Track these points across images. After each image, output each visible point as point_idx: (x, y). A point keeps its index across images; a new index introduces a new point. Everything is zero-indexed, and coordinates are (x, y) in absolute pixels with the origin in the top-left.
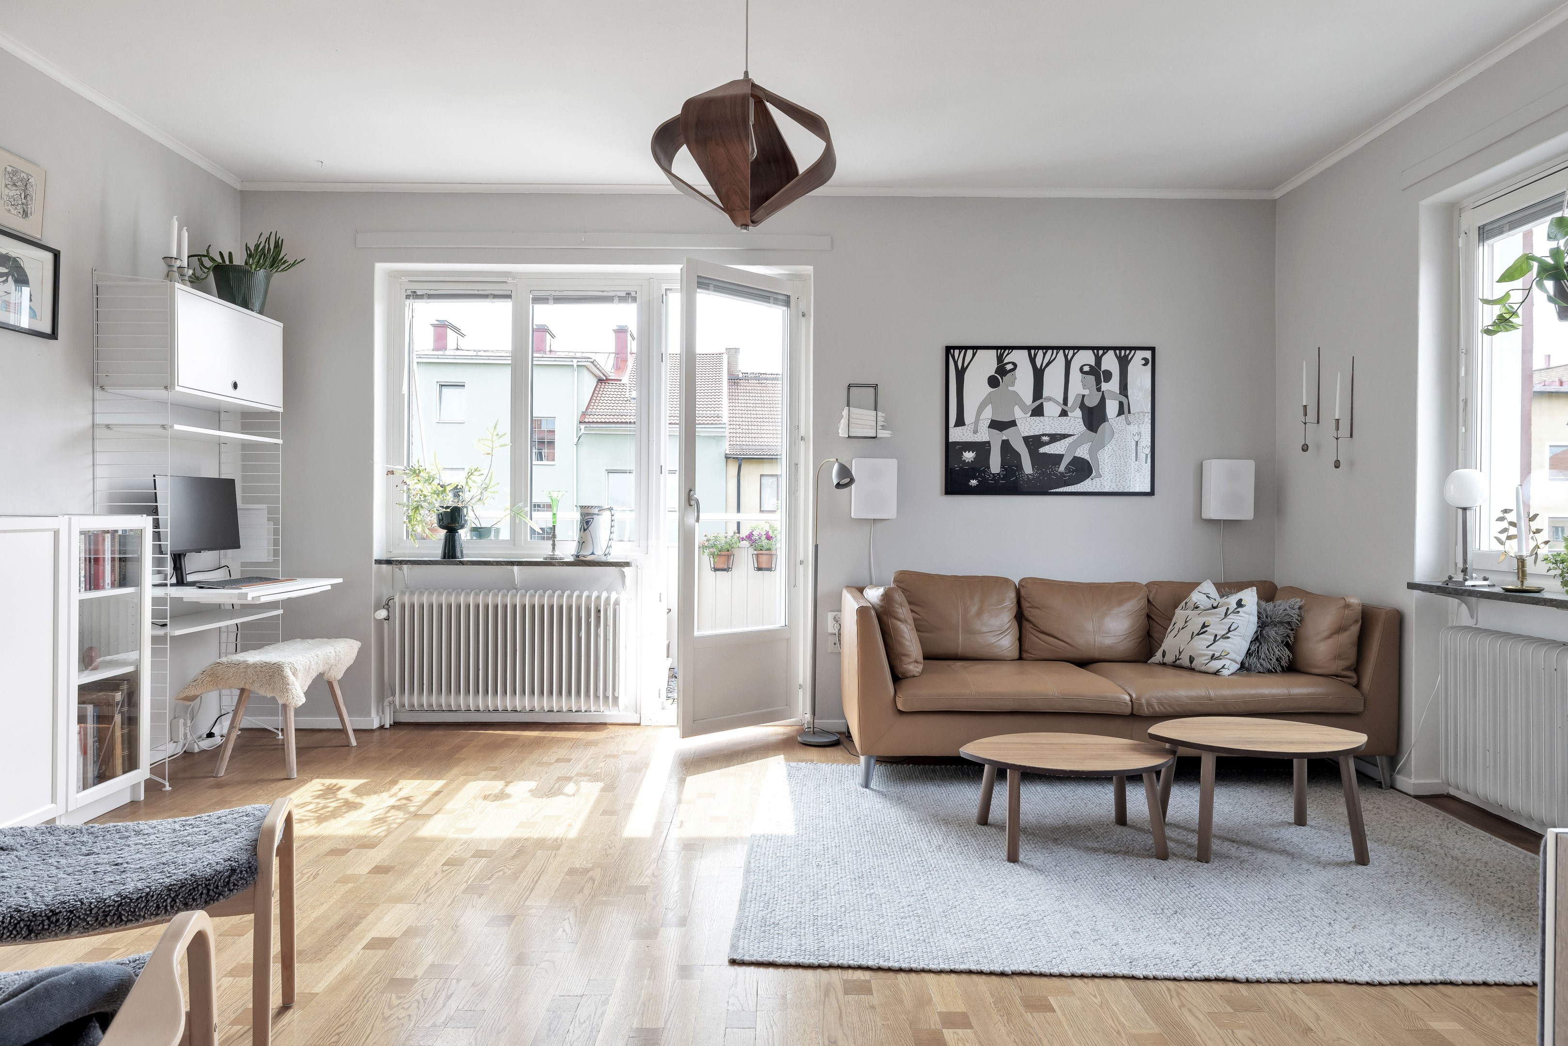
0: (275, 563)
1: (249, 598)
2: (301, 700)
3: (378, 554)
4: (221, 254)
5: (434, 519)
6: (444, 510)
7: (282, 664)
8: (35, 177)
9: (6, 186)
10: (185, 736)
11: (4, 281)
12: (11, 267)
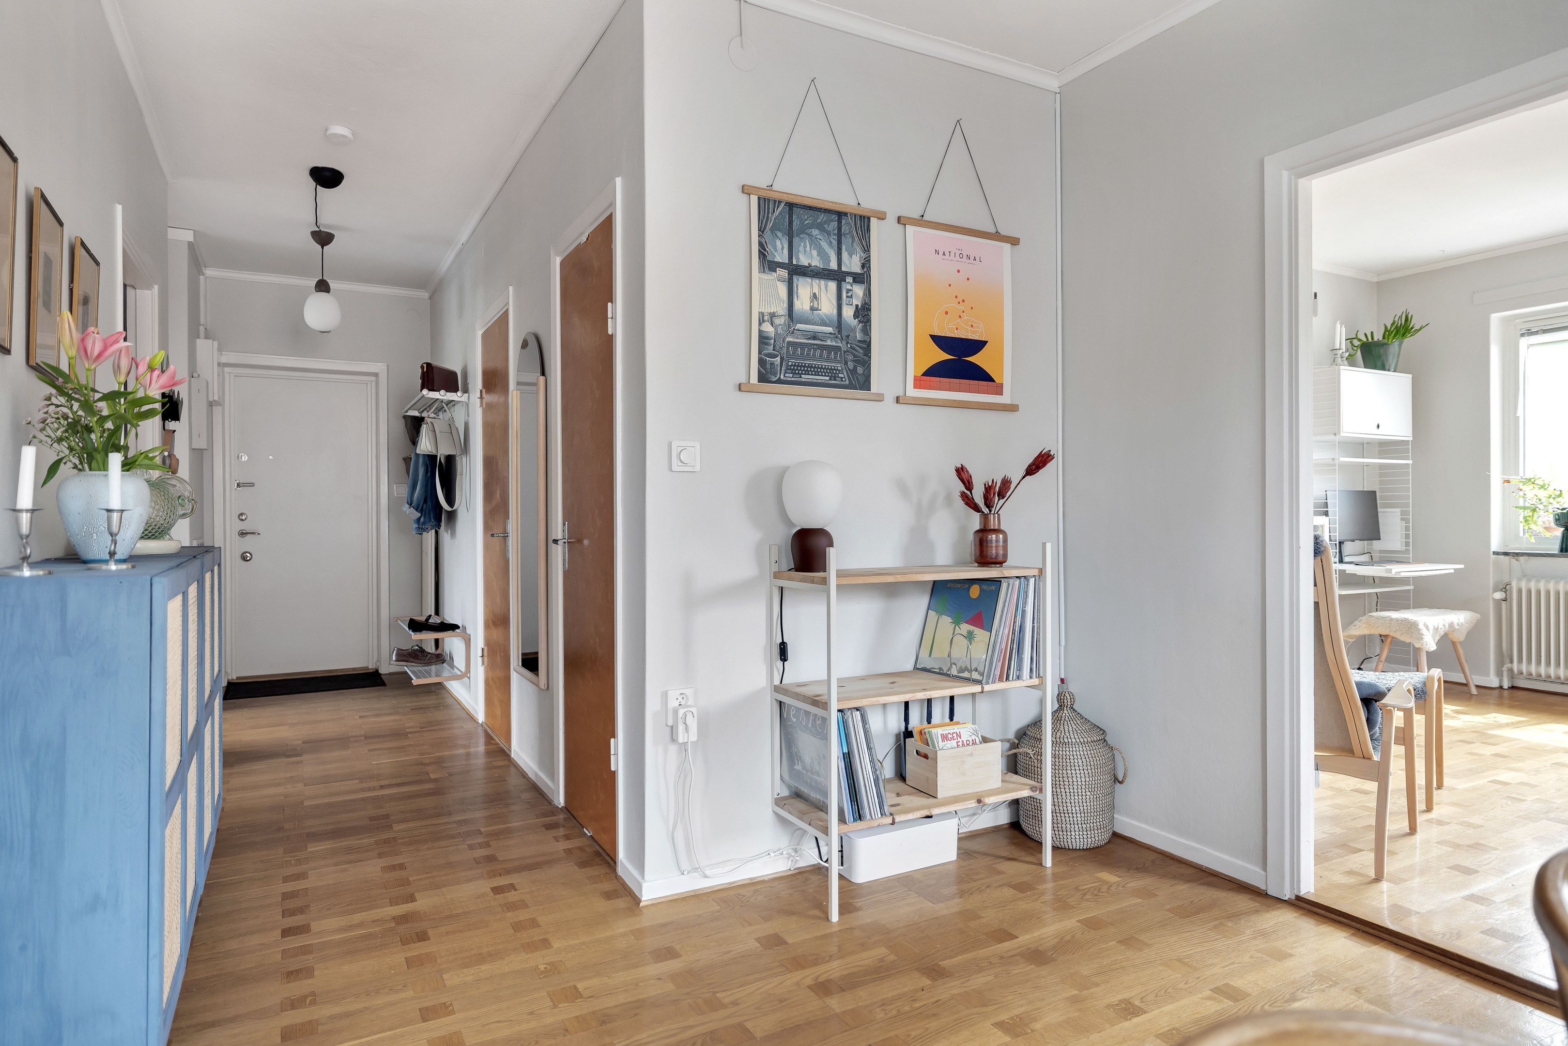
0: (1407, 551)
1: (1393, 572)
2: (1432, 647)
3: (1495, 546)
4: (1366, 335)
5: (1551, 518)
6: (1560, 511)
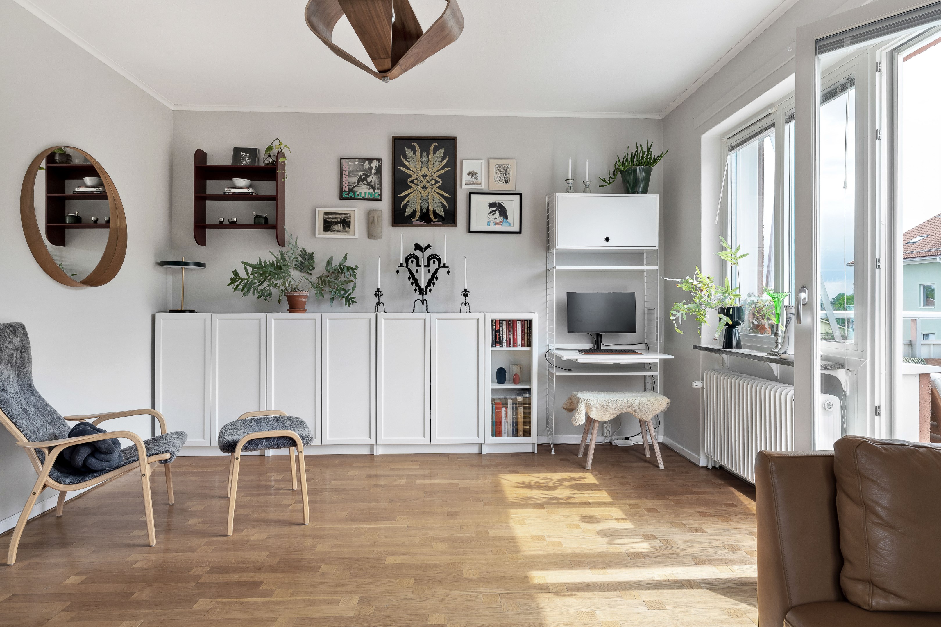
7: (581, 399)
8: (511, 164)
9: (496, 173)
10: (607, 434)
11: (494, 214)
12: (497, 207)
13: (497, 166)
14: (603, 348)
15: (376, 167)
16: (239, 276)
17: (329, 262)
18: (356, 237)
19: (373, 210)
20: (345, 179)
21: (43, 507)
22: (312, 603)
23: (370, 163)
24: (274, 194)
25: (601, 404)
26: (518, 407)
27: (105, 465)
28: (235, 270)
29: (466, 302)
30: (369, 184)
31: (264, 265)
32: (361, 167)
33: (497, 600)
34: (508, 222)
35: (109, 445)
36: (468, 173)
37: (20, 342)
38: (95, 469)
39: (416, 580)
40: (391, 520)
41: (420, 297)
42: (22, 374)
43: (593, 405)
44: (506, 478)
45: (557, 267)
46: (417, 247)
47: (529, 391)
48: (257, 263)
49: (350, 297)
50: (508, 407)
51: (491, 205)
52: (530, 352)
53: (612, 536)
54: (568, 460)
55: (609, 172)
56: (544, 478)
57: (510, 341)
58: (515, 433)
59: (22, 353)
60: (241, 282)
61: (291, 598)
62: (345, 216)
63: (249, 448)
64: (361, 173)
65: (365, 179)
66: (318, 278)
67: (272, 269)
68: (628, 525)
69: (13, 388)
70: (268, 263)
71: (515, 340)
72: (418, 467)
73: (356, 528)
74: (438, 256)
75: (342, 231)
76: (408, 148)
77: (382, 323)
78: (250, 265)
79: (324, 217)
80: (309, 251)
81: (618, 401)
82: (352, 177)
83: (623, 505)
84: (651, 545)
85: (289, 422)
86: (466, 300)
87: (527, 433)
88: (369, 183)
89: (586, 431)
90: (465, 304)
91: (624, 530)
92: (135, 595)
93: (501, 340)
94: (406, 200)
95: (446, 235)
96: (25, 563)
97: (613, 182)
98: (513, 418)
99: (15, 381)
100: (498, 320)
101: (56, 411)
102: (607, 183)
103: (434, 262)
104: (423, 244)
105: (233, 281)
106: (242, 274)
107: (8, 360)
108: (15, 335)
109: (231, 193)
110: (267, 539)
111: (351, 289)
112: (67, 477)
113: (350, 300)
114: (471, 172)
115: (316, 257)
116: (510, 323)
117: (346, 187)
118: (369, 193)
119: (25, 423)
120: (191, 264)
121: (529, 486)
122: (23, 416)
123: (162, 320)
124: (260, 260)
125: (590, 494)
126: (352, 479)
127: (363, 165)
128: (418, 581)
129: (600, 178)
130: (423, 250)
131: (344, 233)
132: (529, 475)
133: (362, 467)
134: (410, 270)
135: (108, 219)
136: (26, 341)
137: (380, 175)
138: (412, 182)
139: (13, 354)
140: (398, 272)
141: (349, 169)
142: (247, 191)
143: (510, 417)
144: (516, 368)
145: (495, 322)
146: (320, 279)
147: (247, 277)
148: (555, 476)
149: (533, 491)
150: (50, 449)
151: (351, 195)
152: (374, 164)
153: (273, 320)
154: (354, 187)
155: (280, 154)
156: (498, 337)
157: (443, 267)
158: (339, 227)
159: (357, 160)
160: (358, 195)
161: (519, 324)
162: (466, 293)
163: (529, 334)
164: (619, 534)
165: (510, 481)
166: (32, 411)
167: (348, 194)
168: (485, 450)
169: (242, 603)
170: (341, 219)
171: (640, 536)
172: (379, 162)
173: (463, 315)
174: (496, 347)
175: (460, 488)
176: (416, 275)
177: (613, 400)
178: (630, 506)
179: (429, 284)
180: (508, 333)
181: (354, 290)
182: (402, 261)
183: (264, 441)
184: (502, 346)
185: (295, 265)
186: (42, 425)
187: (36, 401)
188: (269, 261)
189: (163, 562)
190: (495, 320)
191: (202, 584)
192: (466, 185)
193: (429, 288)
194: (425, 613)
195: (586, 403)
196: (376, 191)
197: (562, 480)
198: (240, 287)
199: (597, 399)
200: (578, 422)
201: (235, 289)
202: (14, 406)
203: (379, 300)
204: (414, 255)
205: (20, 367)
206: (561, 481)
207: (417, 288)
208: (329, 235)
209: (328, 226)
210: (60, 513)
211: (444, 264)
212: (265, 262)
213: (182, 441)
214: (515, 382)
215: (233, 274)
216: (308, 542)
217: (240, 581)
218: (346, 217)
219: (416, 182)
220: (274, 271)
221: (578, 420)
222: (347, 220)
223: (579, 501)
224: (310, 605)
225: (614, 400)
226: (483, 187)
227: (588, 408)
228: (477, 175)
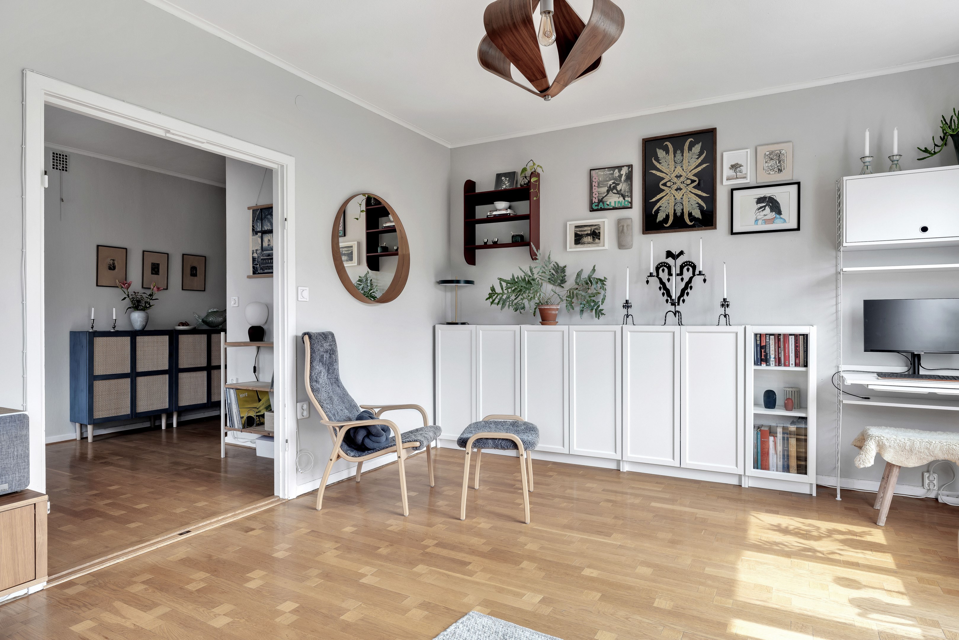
7: (870, 436)
8: (786, 149)
9: (766, 162)
10: (929, 487)
11: (763, 210)
12: (768, 201)
13: (768, 153)
14: (922, 372)
15: (626, 173)
16: (495, 291)
17: (579, 275)
18: (605, 249)
19: (623, 219)
20: (595, 190)
21: (349, 473)
22: (501, 590)
23: (620, 171)
24: (527, 212)
25: (902, 445)
26: (790, 438)
27: (375, 445)
28: (493, 286)
29: (725, 313)
30: (619, 193)
31: (516, 280)
32: (610, 176)
33: (677, 637)
34: (781, 218)
35: (378, 430)
36: (730, 166)
37: (329, 346)
38: (369, 447)
39: (603, 595)
40: (607, 536)
41: (672, 308)
42: (331, 370)
43: (888, 444)
44: (759, 517)
45: (844, 269)
46: (669, 254)
47: (805, 419)
48: (511, 278)
49: (599, 309)
50: (777, 437)
51: (760, 200)
52: (806, 374)
53: (869, 609)
54: (856, 510)
55: (933, 139)
56: (810, 525)
57: (779, 359)
58: (786, 469)
59: (330, 355)
60: (497, 297)
61: (487, 582)
62: (595, 227)
63: (477, 446)
64: (611, 182)
65: (615, 188)
66: (567, 291)
67: (524, 284)
68: (904, 602)
69: (324, 381)
70: (520, 279)
71: (787, 358)
72: (660, 489)
73: (569, 536)
74: (692, 263)
75: (592, 243)
76: (660, 148)
77: (628, 336)
78: (505, 281)
79: (575, 230)
80: (561, 265)
81: (930, 443)
82: (601, 187)
83: (909, 577)
84: (925, 633)
85: (523, 427)
86: (725, 311)
87: (802, 469)
88: (619, 191)
89: (885, 478)
90: (725, 316)
91: (893, 606)
92: (380, 550)
93: (768, 357)
94: (658, 205)
95: (701, 240)
96: (326, 510)
97: (939, 151)
98: (784, 450)
99: (326, 376)
100: (763, 334)
101: (353, 400)
102: (930, 153)
103: (688, 270)
104: (676, 251)
105: (491, 296)
106: (498, 290)
107: (320, 360)
108: (326, 341)
109: (493, 216)
110: (490, 529)
111: (601, 301)
112: (352, 451)
113: (599, 313)
114: (734, 165)
115: (568, 272)
116: (779, 337)
117: (595, 198)
118: (619, 202)
119: (329, 407)
120: (462, 282)
121: (785, 531)
122: (328, 401)
123: (440, 331)
124: (513, 276)
125: (866, 555)
126: (588, 490)
127: (613, 174)
128: (604, 597)
129: (918, 148)
130: (675, 257)
131: (594, 245)
132: (791, 519)
133: (602, 480)
134: (660, 280)
135: (397, 248)
136: (334, 346)
137: (630, 182)
138: (665, 184)
139: (323, 355)
140: (647, 282)
141: (599, 179)
142: (506, 213)
143: (780, 448)
144: (790, 392)
145: (759, 337)
146: (568, 292)
147: (502, 292)
148: (825, 525)
149: (785, 537)
150: (341, 427)
151: (601, 205)
152: (624, 171)
153: (526, 332)
154: (603, 197)
155: (534, 174)
156: (763, 354)
157: (698, 275)
158: (589, 239)
159: (607, 169)
160: (608, 205)
161: (792, 340)
162: (725, 303)
163: (805, 351)
164: (882, 609)
165: (762, 521)
166: (335, 399)
167: (598, 206)
168: (746, 483)
169: (448, 576)
170: (591, 230)
171: (913, 619)
172: (629, 169)
173: (723, 328)
174: (761, 365)
175: (696, 518)
176: (668, 285)
177: (921, 441)
178: (921, 580)
179: (682, 294)
180: (777, 349)
181: (603, 302)
182: (652, 270)
183: (490, 441)
184: (769, 365)
185: (549, 279)
186: (341, 410)
187: (340, 391)
188: (521, 277)
189: (407, 530)
190: (760, 334)
191: (427, 553)
192: (727, 181)
193: (682, 298)
194: (596, 628)
195: (878, 441)
196: (626, 199)
197: (834, 532)
198: (497, 301)
199: (895, 437)
200: (863, 464)
201: (492, 303)
202: (323, 393)
203: (628, 312)
204: (666, 263)
205: (329, 365)
206: (830, 533)
207: (669, 299)
208: (580, 248)
209: (578, 239)
210: (359, 480)
211: (700, 272)
212: (518, 278)
213: (435, 433)
214: (787, 407)
215: (491, 289)
216: (522, 539)
217: (454, 558)
218: (595, 229)
219: (668, 184)
220: (525, 286)
221: (863, 461)
222: (597, 231)
223: (843, 559)
224: (499, 592)
225: (923, 441)
226: (749, 180)
227: (881, 447)
228: (741, 168)
